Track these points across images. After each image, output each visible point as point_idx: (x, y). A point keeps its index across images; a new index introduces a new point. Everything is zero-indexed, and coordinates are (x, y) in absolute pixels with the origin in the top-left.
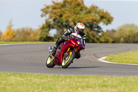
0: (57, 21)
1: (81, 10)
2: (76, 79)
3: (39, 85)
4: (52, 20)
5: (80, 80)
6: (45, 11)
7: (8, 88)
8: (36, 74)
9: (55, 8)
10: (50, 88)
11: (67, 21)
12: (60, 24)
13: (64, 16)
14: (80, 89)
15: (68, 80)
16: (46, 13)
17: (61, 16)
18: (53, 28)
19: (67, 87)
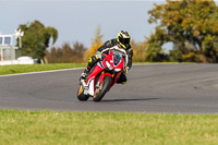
0: (173, 29)
1: (211, 12)
2: (202, 120)
3: (143, 130)
4: (165, 28)
5: (208, 121)
6: (155, 13)
7: (94, 137)
8: (139, 114)
9: (170, 9)
10: (161, 135)
11: (190, 30)
12: (178, 34)
13: (185, 21)
14: (206, 135)
15: (190, 122)
16: (157, 17)
17: (180, 21)
18: (168, 40)
19: (188, 132)
